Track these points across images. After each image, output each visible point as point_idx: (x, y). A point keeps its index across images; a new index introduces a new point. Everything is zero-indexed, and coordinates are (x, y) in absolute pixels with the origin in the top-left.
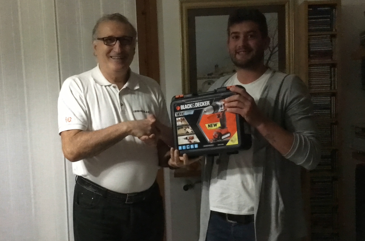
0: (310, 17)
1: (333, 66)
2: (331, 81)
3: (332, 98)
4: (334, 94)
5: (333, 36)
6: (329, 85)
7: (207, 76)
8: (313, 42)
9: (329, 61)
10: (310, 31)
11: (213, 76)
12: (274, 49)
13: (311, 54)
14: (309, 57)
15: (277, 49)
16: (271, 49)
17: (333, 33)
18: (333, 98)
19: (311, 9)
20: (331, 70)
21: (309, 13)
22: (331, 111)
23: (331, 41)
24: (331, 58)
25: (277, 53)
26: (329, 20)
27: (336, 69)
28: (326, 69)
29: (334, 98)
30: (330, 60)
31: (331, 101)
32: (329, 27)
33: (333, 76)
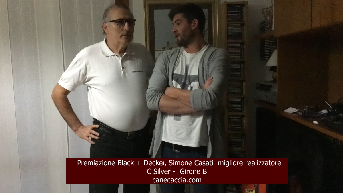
0: (228, 12)
1: (243, 44)
2: (241, 53)
3: (242, 64)
4: (243, 62)
5: (242, 25)
6: (240, 56)
8: (229, 28)
9: (240, 41)
10: (228, 21)
13: (229, 36)
14: (228, 38)
17: (242, 23)
19: (229, 7)
20: (241, 46)
21: (228, 10)
22: (241, 73)
23: (241, 28)
24: (241, 39)
25: (207, 34)
26: (240, 14)
27: (244, 46)
28: (238, 46)
29: (243, 64)
31: (241, 66)
32: (240, 19)
33: (242, 51)
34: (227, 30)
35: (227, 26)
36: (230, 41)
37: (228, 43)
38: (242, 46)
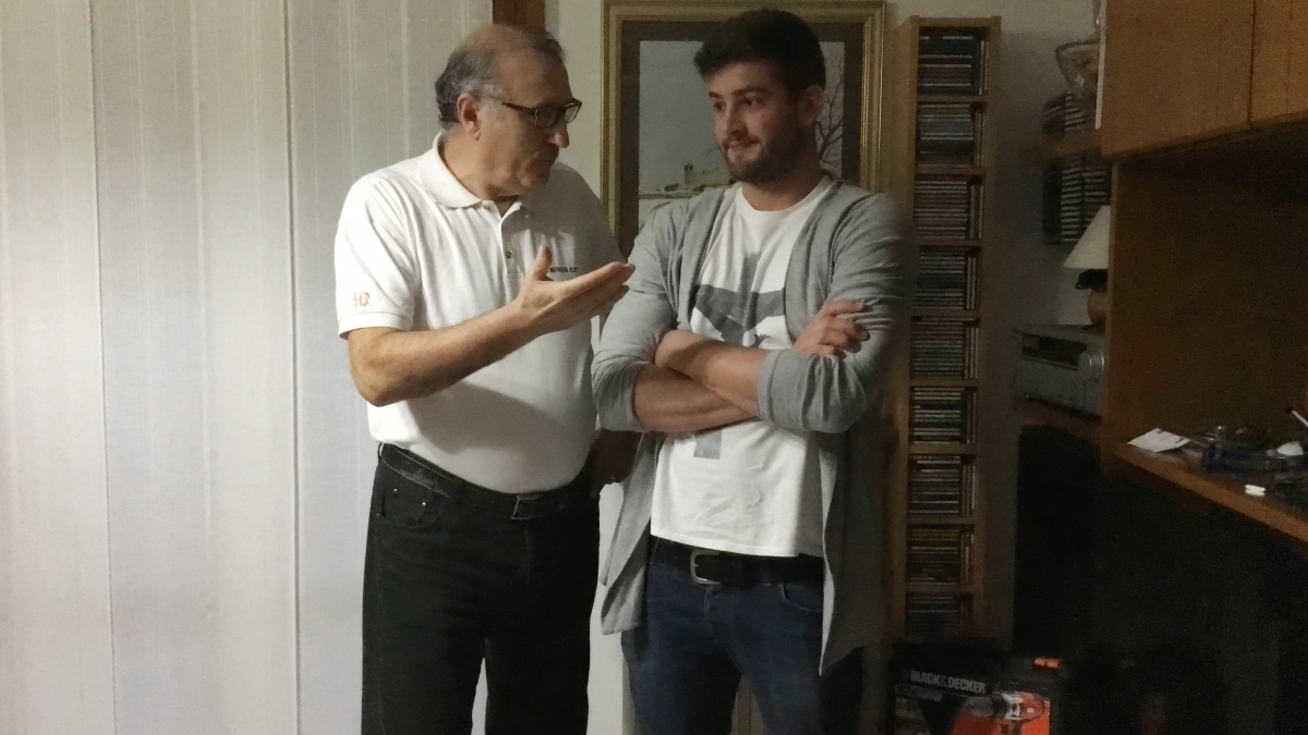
0: (924, 56)
1: (976, 180)
2: (969, 218)
3: (970, 259)
4: (974, 251)
5: (977, 108)
6: (964, 228)
7: (663, 191)
8: (929, 118)
9: (963, 167)
10: (920, 90)
11: (678, 191)
12: (832, 131)
13: (923, 150)
14: (918, 157)
15: (839, 132)
16: (826, 132)
17: (977, 99)
18: (972, 261)
19: (927, 38)
20: (969, 190)
21: (924, 48)
22: (965, 293)
23: (973, 120)
24: (972, 161)
25: (840, 140)
26: (969, 66)
27: (982, 188)
28: (958, 187)
29: (974, 259)
30: (969, 166)
31: (966, 265)
32: (969, 84)
33: (973, 209)
34: (918, 125)
35: (919, 111)
36: (925, 168)
37: (918, 177)
38: (973, 188)
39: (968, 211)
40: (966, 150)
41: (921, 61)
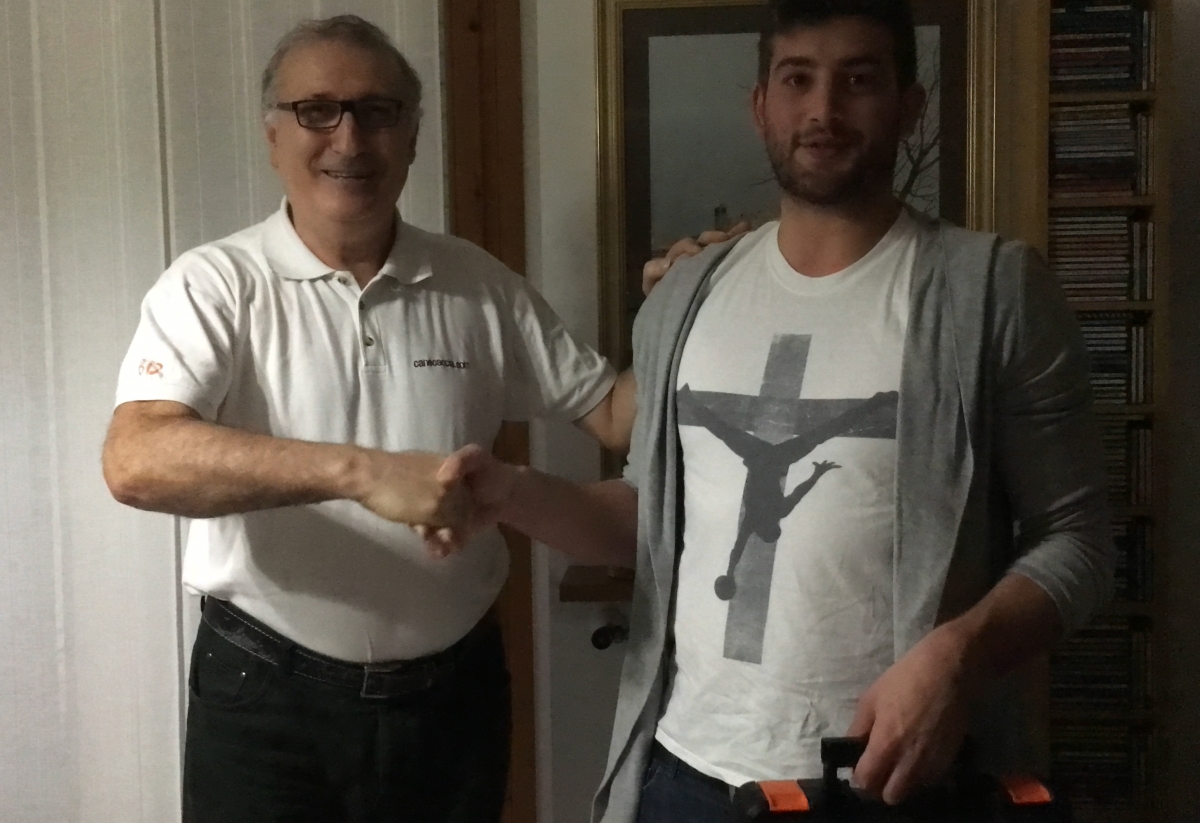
1: (1140, 214)
2: (1131, 270)
3: (1134, 329)
4: (1141, 318)
5: (1140, 108)
6: (1124, 285)
8: (1066, 126)
9: (1123, 197)
10: (1056, 87)
12: (924, 153)
13: (1058, 171)
14: (1053, 184)
15: (934, 153)
16: (916, 155)
18: (1138, 333)
19: (1063, 10)
20: (1130, 229)
21: (1056, 25)
22: (1129, 379)
23: (1134, 125)
24: (1134, 187)
25: (937, 164)
26: (1126, 48)
27: (1150, 225)
28: (1116, 224)
29: (1141, 330)
30: (1130, 193)
31: (1129, 340)
32: (1126, 76)
33: (1137, 254)
34: (1052, 137)
35: (1052, 117)
36: (1065, 197)
37: (1053, 212)
38: (1137, 226)
39: (1130, 258)
40: (1124, 171)
41: (1054, 44)
